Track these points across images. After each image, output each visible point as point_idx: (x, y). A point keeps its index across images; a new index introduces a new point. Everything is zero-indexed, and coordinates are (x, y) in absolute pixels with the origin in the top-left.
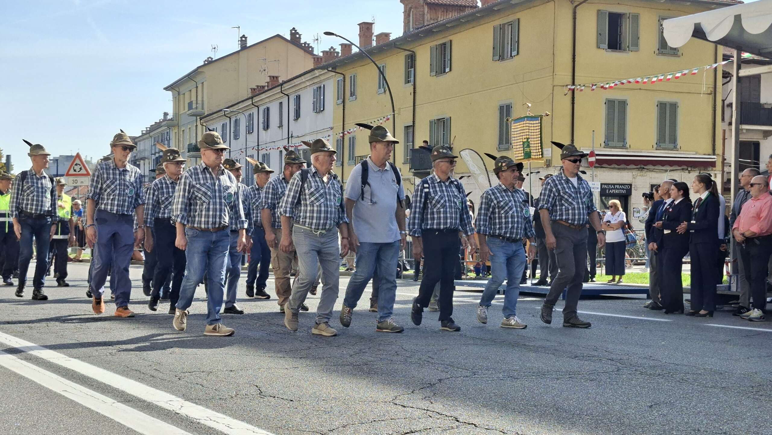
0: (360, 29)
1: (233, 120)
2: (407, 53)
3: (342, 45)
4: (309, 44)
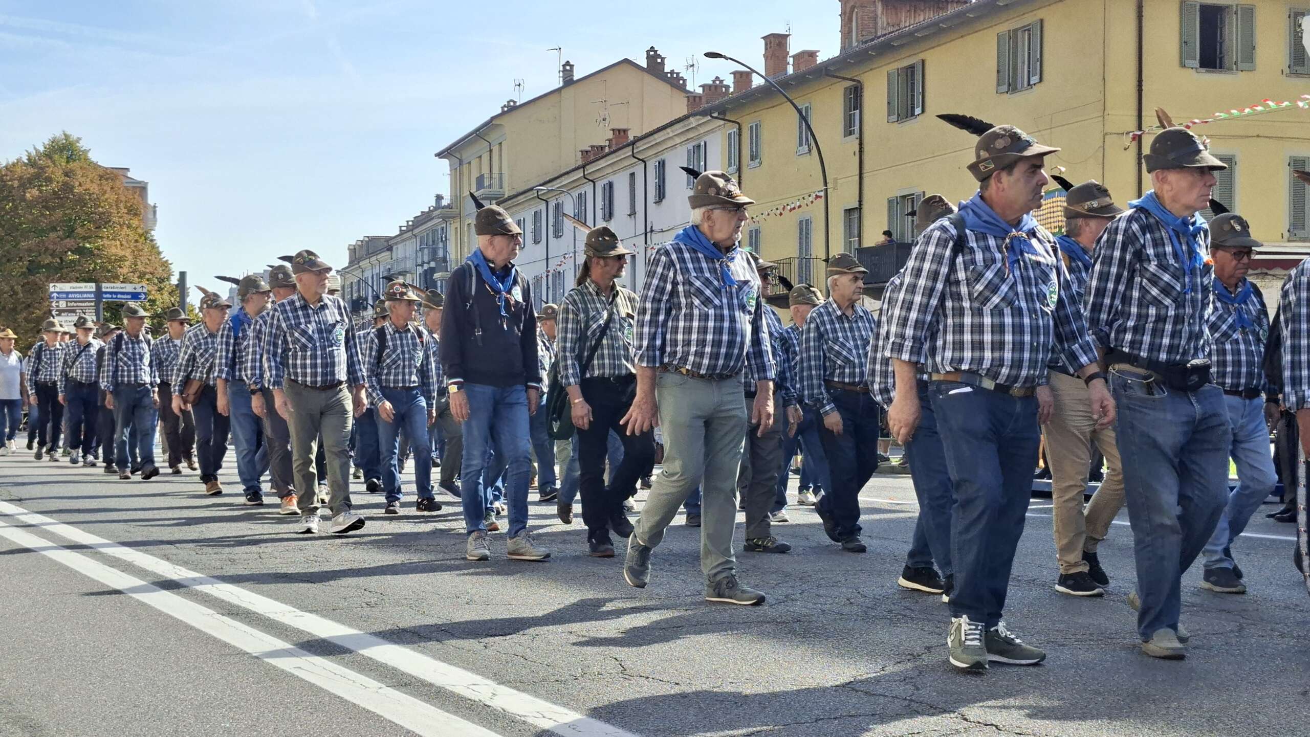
0: (766, 44)
1: (552, 204)
2: (848, 84)
3: (735, 73)
4: (678, 74)
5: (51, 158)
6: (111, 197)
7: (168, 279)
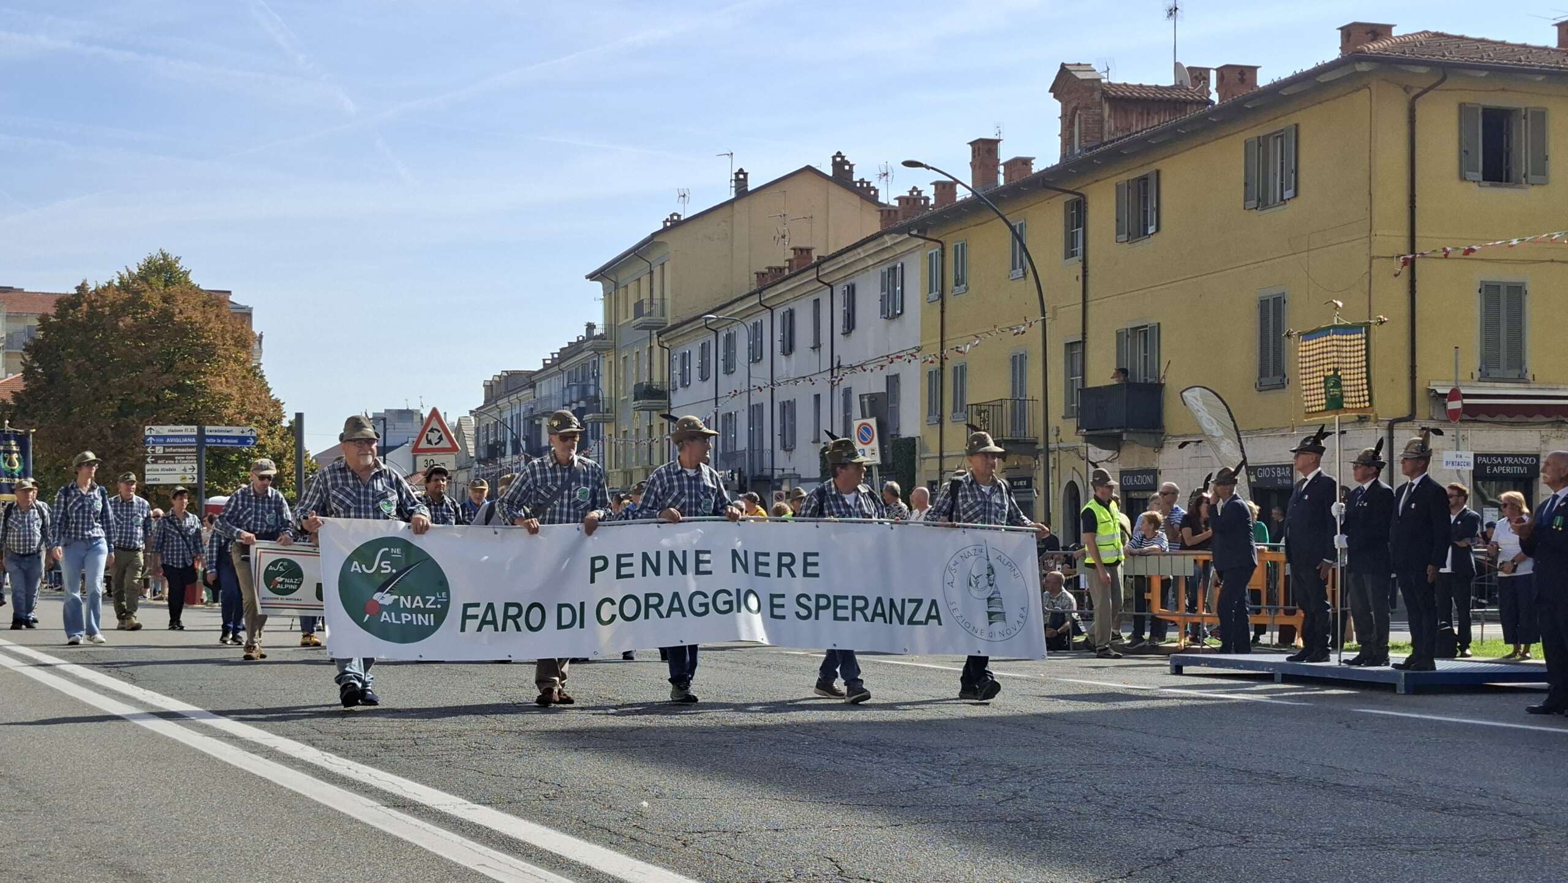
0: (974, 152)
1: (723, 334)
2: (1069, 197)
3: (937, 184)
4: (868, 183)
5: (147, 281)
6: (215, 326)
7: (280, 421)
